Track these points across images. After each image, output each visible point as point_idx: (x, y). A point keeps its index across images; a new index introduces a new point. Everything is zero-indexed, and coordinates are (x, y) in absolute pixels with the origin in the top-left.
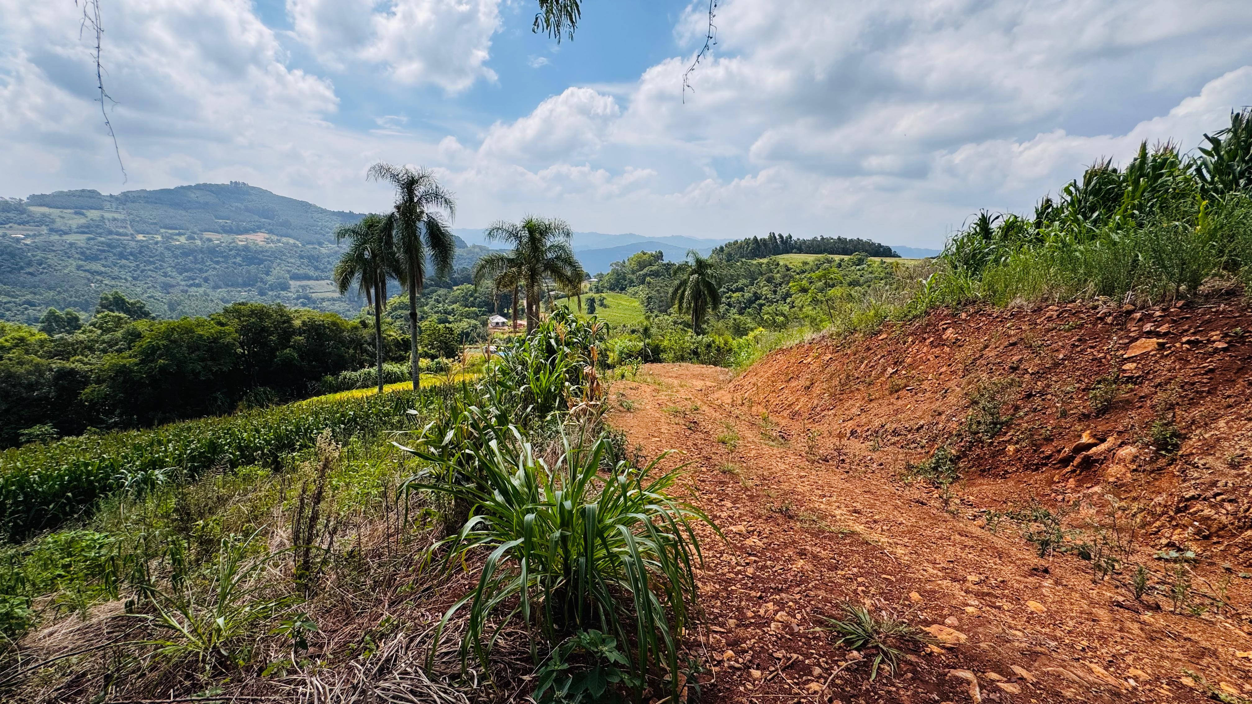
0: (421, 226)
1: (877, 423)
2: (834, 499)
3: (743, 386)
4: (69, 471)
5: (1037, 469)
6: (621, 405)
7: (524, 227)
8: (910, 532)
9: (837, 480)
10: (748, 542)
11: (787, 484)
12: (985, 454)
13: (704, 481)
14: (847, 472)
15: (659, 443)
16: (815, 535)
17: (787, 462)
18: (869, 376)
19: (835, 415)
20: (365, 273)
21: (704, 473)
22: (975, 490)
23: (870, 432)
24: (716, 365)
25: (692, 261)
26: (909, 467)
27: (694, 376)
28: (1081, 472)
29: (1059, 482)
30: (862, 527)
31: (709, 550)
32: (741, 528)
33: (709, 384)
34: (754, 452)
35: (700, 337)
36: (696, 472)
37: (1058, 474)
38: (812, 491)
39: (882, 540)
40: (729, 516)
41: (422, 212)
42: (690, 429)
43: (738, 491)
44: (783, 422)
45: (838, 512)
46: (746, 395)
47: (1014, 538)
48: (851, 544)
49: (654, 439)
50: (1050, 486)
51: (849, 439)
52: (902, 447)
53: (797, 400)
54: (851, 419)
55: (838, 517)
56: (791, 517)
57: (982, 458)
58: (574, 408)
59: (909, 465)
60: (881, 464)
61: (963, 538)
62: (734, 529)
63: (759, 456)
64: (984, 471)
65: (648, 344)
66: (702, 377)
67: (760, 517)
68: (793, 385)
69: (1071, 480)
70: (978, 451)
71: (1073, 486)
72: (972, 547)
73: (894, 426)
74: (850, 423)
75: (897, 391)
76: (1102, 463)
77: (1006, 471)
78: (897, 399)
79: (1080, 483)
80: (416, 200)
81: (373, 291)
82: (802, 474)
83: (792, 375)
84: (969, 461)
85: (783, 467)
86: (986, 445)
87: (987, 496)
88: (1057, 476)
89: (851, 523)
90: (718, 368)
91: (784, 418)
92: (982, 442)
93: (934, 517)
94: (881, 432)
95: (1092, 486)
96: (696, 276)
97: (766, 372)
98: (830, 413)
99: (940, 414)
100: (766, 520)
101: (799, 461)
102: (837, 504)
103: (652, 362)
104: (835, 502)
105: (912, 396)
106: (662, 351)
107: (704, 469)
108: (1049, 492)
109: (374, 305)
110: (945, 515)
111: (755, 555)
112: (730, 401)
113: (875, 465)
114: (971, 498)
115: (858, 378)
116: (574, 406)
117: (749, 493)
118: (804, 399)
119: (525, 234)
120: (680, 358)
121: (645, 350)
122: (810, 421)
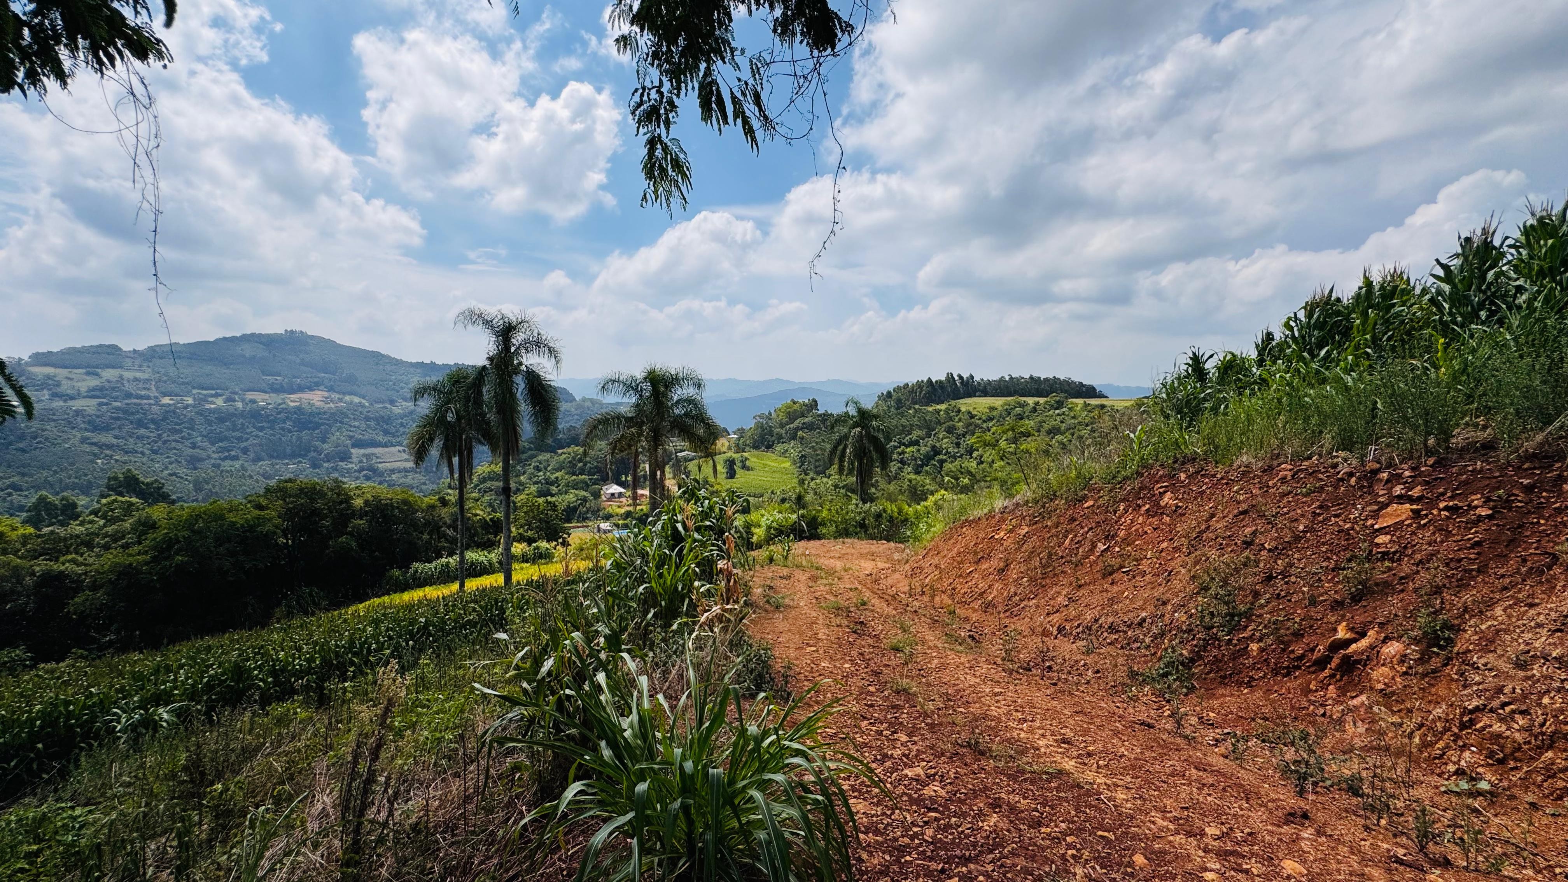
0: (519, 381)
1: (1089, 616)
2: (1037, 724)
3: (922, 568)
4: (42, 714)
5: (1288, 674)
6: (768, 602)
7: (645, 378)
8: (1133, 768)
9: (1040, 697)
10: (928, 791)
11: (977, 705)
12: (1224, 655)
13: (872, 706)
14: (1055, 684)
15: (816, 655)
16: (1013, 777)
17: (978, 674)
18: (1076, 555)
19: (1038, 606)
20: (447, 440)
21: (872, 694)
22: (1216, 703)
23: (1081, 629)
24: (888, 541)
25: (852, 411)
26: (1133, 675)
27: (862, 556)
28: (1342, 676)
29: (1316, 691)
30: (1072, 763)
31: (877, 805)
32: (919, 771)
33: (881, 565)
34: (936, 661)
35: (868, 505)
36: (861, 694)
37: (1315, 679)
38: (1009, 713)
39: (1098, 780)
40: (904, 755)
41: (521, 364)
42: (855, 632)
43: (915, 718)
44: (974, 617)
45: (1041, 743)
46: (927, 580)
47: (1267, 769)
48: (1058, 789)
49: (809, 649)
50: (1306, 696)
51: (1056, 638)
52: (1122, 648)
53: (990, 587)
54: (1057, 611)
55: (1043, 750)
56: (982, 753)
57: (1221, 661)
58: (706, 614)
59: (1132, 672)
60: (1098, 672)
61: (1201, 773)
62: (909, 772)
63: (943, 667)
64: (1225, 677)
65: (803, 516)
66: (873, 557)
67: (943, 754)
68: (985, 566)
69: (1331, 687)
70: (1215, 652)
71: (1334, 696)
72: (1212, 785)
73: (1110, 620)
74: (1056, 617)
75: (1111, 574)
76: (1365, 665)
77: (1251, 677)
78: (1112, 584)
79: (1343, 691)
80: (513, 349)
81: (456, 460)
82: (997, 690)
83: (981, 554)
84: (1205, 665)
85: (973, 681)
86: (1223, 643)
87: (1232, 713)
88: (1313, 683)
89: (1058, 758)
90: (892, 544)
91: (975, 611)
92: (1219, 640)
93: (1165, 745)
94: (1094, 628)
95: (1357, 696)
96: (859, 429)
97: (950, 550)
98: (1031, 603)
99: (1164, 603)
100: (951, 758)
101: (993, 671)
102: (1041, 731)
103: (810, 538)
104: (1039, 728)
105: (1130, 580)
106: (820, 524)
107: (872, 689)
108: (1306, 704)
109: (456, 476)
110: (1179, 740)
111: (936, 810)
112: (907, 589)
113: (1090, 673)
114: (1212, 714)
115: (1062, 557)
116: (707, 611)
117: (929, 721)
118: (998, 586)
119: (648, 386)
120: (844, 533)
121: (800, 524)
122: (1007, 614)
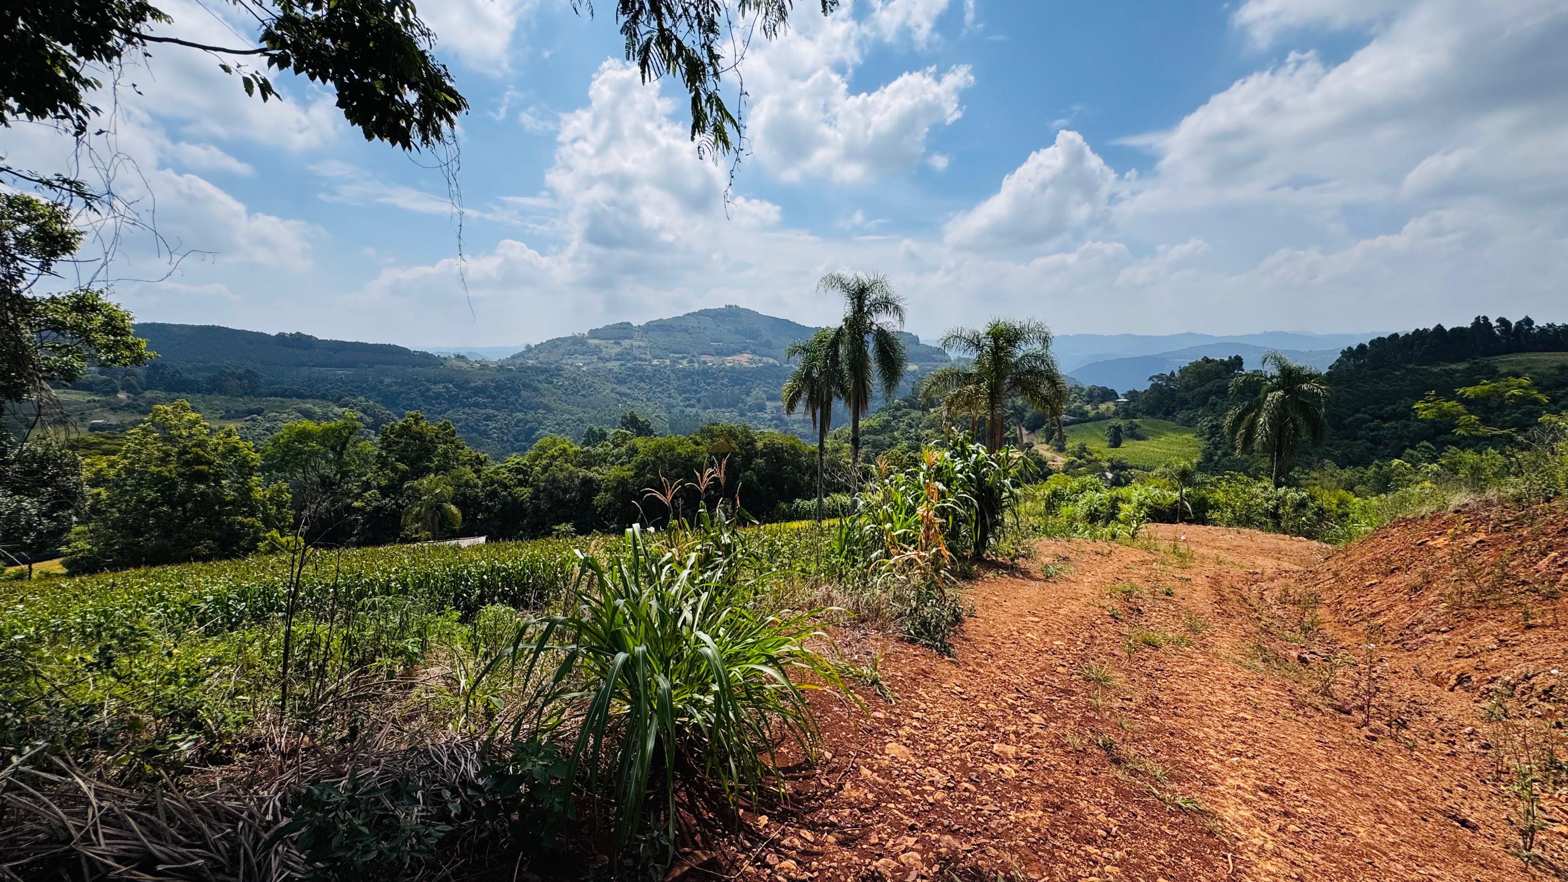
0: (869, 339)
1: (1518, 670)
2: (1254, 763)
7: (988, 334)
11: (1187, 721)
13: (1040, 683)
14: (1374, 739)
16: (1126, 794)
17: (1242, 694)
19: (1447, 644)
20: (811, 393)
21: (1056, 674)
24: (1310, 536)
25: (1271, 370)
27: (1263, 552)
30: (1246, 813)
32: (1012, 749)
33: (1285, 565)
34: (1194, 667)
35: (1281, 491)
38: (1226, 741)
39: (1256, 841)
40: (1015, 732)
41: (872, 323)
42: (1115, 617)
43: (1077, 708)
49: (1030, 618)
51: (1449, 689)
54: (1472, 655)
55: (1219, 787)
56: (1115, 761)
60: (1487, 747)
62: (998, 747)
63: (1194, 675)
65: (1188, 495)
66: (1278, 554)
67: (1063, 746)
68: (1394, 580)
74: (1465, 663)
80: (866, 309)
81: (818, 412)
82: (1246, 715)
83: (1398, 564)
85: (1220, 698)
89: (1230, 802)
90: (1315, 543)
96: (1281, 393)
97: (1363, 555)
98: (1439, 638)
100: (1067, 752)
101: (1273, 697)
102: (1248, 771)
103: (1190, 522)
104: (1250, 767)
106: (1212, 507)
107: (1062, 670)
109: (818, 429)
113: (1470, 745)
116: (899, 554)
118: (1401, 608)
119: (989, 342)
120: (1245, 520)
121: (1182, 504)
122: (1397, 646)
